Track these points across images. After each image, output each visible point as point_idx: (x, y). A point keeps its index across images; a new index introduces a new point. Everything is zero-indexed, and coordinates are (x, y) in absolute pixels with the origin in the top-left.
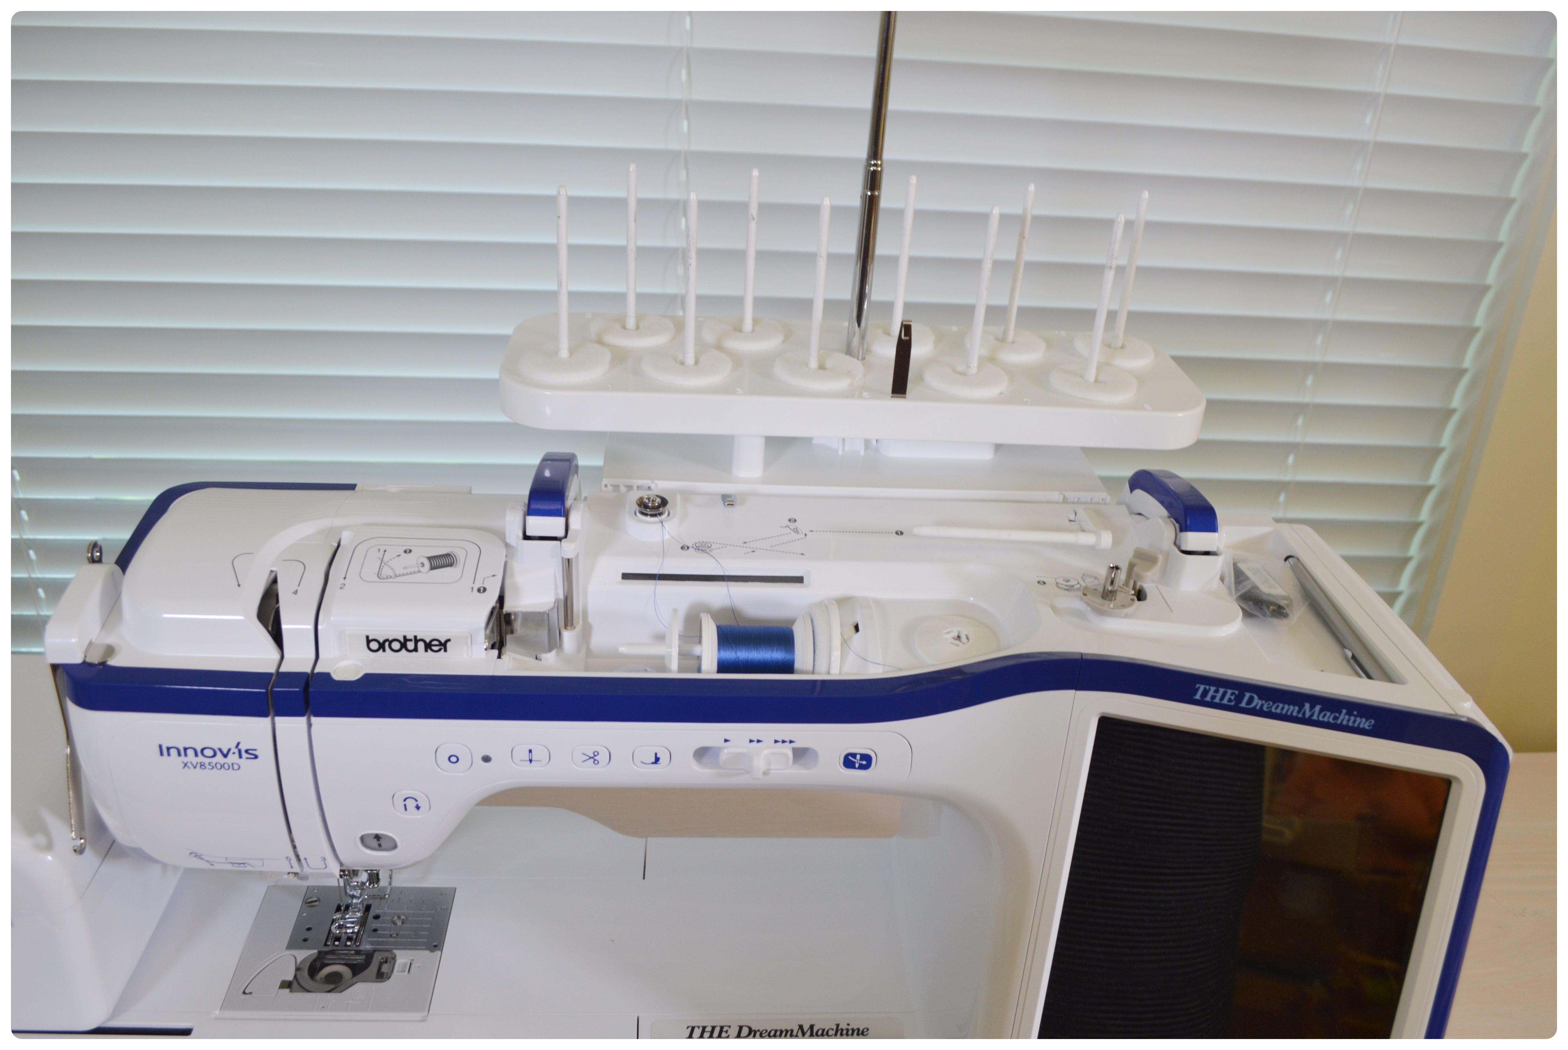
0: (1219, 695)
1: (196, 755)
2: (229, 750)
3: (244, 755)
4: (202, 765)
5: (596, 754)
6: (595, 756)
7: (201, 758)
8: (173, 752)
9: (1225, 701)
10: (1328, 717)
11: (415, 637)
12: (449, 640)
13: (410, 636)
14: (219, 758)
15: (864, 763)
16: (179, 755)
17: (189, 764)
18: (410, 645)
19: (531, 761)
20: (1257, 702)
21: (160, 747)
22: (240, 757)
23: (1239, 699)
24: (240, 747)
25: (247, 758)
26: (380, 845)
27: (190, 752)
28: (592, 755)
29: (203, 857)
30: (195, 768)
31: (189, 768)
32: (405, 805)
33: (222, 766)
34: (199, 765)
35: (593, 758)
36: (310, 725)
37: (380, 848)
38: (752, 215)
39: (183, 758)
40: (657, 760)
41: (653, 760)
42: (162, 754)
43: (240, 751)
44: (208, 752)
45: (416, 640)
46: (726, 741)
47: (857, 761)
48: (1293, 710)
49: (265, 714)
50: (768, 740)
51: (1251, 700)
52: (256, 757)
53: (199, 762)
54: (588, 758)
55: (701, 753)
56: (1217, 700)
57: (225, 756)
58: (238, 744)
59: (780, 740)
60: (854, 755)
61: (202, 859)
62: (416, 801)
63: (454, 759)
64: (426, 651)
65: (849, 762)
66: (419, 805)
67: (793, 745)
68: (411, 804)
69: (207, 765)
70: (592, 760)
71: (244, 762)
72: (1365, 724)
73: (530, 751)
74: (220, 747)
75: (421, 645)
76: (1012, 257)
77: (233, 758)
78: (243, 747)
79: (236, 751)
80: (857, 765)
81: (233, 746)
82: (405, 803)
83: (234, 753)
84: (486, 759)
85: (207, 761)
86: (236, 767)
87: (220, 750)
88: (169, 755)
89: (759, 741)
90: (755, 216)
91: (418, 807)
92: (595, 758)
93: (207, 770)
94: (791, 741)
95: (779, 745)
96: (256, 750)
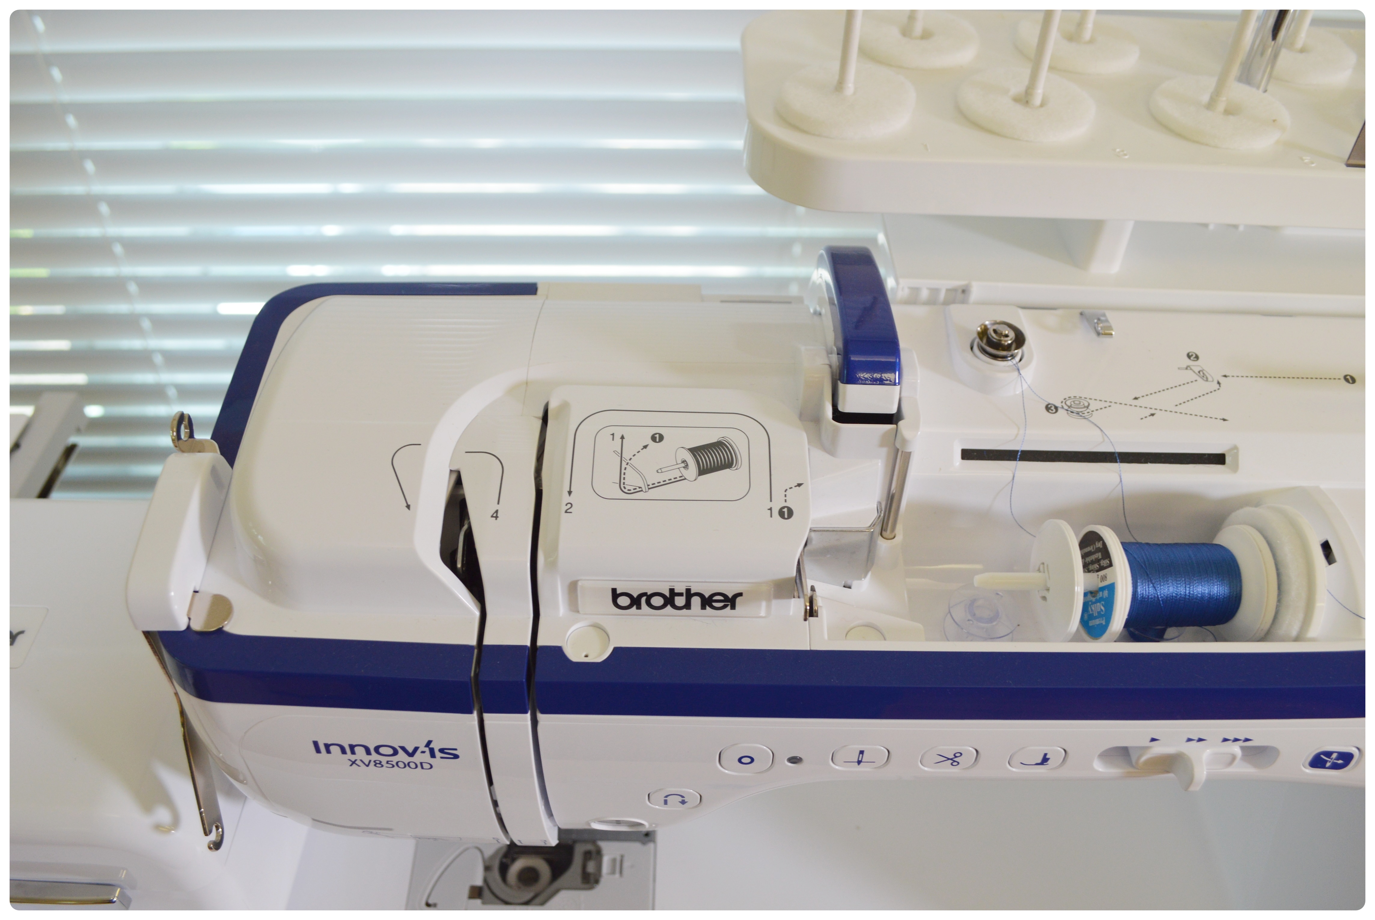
1: (368, 753)
2: (416, 749)
3: (438, 754)
4: (377, 764)
6: (956, 757)
7: (374, 756)
8: (335, 750)
11: (688, 590)
12: (740, 594)
13: (680, 588)
14: (402, 756)
15: (1340, 762)
16: (344, 752)
17: (358, 762)
18: (680, 601)
19: (860, 763)
21: (316, 744)
22: (433, 756)
25: (442, 758)
27: (360, 751)
30: (366, 765)
31: (359, 766)
32: (666, 800)
33: (406, 765)
34: (372, 763)
35: (951, 759)
36: (535, 723)
39: (349, 755)
40: (1045, 760)
41: (1040, 759)
42: (318, 751)
43: (432, 750)
44: (386, 751)
45: (689, 594)
46: (1153, 740)
47: (1332, 760)
50: (1216, 740)
52: (456, 757)
53: (373, 760)
54: (944, 759)
55: (1120, 754)
57: (411, 755)
58: (429, 742)
59: (1231, 738)
60: (1329, 754)
62: (682, 797)
63: (745, 759)
64: (703, 607)
65: (1318, 762)
66: (686, 800)
67: (1246, 743)
68: (674, 800)
69: (383, 763)
70: (950, 762)
71: (439, 762)
73: (862, 752)
74: (402, 745)
75: (696, 601)
77: (422, 757)
78: (436, 746)
79: (427, 749)
80: (1329, 764)
81: (421, 744)
82: (666, 798)
83: (423, 752)
84: (795, 760)
85: (384, 760)
86: (426, 766)
87: (403, 748)
88: (328, 751)
89: (1200, 740)
91: (683, 802)
92: (956, 759)
93: (384, 768)
94: (1246, 739)
95: (1228, 743)
96: (456, 749)
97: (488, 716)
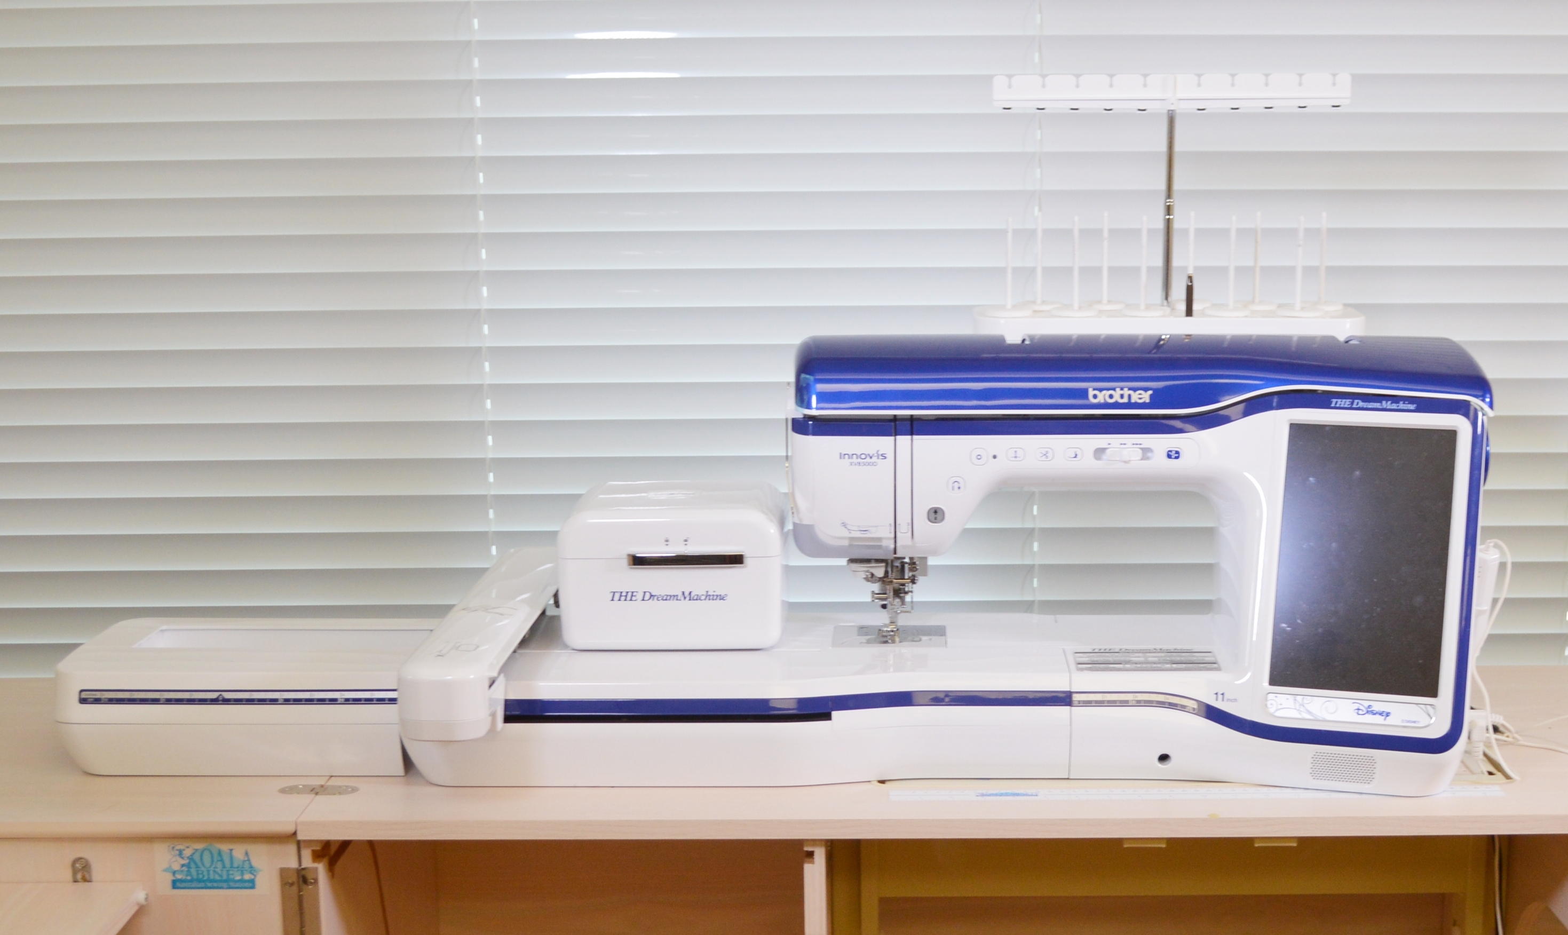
0: (1343, 403)
1: (857, 458)
2: (873, 454)
3: (880, 458)
5: (1047, 452)
7: (859, 460)
8: (847, 457)
9: (1346, 406)
10: (1394, 406)
14: (868, 460)
15: (1177, 455)
16: (849, 458)
19: (1016, 457)
20: (1361, 404)
21: (841, 454)
22: (878, 458)
23: (1352, 403)
25: (882, 459)
26: (935, 519)
27: (855, 457)
29: (848, 526)
32: (953, 486)
35: (1045, 455)
36: (912, 439)
37: (936, 521)
39: (851, 460)
40: (1076, 455)
41: (1074, 456)
42: (841, 458)
43: (878, 455)
44: (863, 457)
46: (1109, 444)
47: (1174, 455)
48: (1377, 405)
49: (889, 435)
50: (1129, 445)
51: (1358, 404)
52: (885, 458)
54: (1043, 455)
55: (1099, 453)
56: (1342, 406)
57: (871, 458)
58: (878, 451)
59: (1135, 443)
60: (1171, 451)
61: (846, 528)
62: (959, 483)
63: (979, 457)
65: (1169, 456)
67: (1141, 446)
68: (956, 485)
70: (1045, 457)
71: (880, 462)
72: (1412, 407)
73: (1016, 452)
74: (869, 453)
76: (1251, 263)
77: (874, 459)
79: (876, 455)
80: (1173, 457)
81: (875, 453)
84: (995, 457)
87: (869, 455)
88: (844, 458)
89: (1125, 444)
91: (959, 488)
92: (1047, 456)
94: (1141, 444)
95: (1134, 446)
96: (886, 454)
97: (898, 437)
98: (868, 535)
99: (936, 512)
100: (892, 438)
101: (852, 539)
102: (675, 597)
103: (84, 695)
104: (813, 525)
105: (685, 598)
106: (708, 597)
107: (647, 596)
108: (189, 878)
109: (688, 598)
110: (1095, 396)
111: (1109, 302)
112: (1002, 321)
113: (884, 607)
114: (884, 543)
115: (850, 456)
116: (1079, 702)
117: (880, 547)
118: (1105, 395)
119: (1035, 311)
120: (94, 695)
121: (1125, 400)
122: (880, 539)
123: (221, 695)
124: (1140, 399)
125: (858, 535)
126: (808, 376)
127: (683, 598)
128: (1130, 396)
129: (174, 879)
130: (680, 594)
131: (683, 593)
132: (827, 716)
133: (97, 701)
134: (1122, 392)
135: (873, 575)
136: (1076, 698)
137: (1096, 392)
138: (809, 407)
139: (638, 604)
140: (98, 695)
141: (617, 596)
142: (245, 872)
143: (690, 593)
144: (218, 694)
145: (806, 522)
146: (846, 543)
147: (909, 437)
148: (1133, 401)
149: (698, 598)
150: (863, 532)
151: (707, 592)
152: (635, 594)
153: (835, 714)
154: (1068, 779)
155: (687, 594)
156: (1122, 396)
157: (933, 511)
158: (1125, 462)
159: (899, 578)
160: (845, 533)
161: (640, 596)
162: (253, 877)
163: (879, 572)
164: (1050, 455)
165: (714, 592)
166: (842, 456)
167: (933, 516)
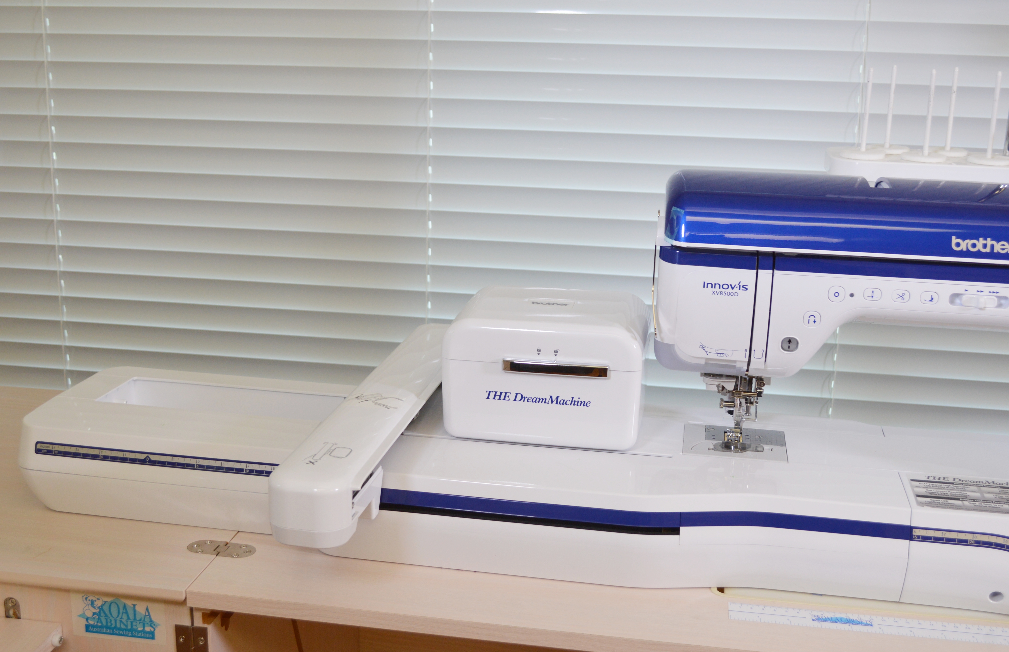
1: (720, 288)
2: (735, 285)
3: (742, 288)
4: (721, 293)
5: (904, 294)
6: (903, 295)
7: (721, 289)
8: (710, 286)
14: (730, 290)
16: (712, 287)
17: (715, 293)
19: (872, 297)
21: (704, 283)
22: (740, 289)
24: (740, 284)
25: (743, 290)
26: (789, 347)
27: (717, 286)
28: (901, 295)
29: (707, 349)
30: (717, 294)
31: (715, 294)
32: (809, 320)
33: (730, 294)
34: (720, 293)
35: (901, 297)
36: (773, 274)
37: (789, 349)
38: (954, 90)
39: (713, 289)
40: (932, 299)
41: (930, 299)
42: (704, 287)
43: (740, 286)
44: (725, 287)
46: (966, 290)
49: (753, 269)
50: (986, 292)
52: (747, 289)
53: (720, 291)
54: (900, 296)
55: (955, 297)
57: (733, 288)
59: (992, 291)
61: (704, 350)
62: (815, 317)
63: (837, 294)
66: (816, 320)
67: (998, 295)
68: (812, 319)
69: (723, 293)
70: (901, 298)
71: (741, 292)
73: (873, 292)
74: (731, 284)
77: (736, 290)
78: (741, 284)
79: (738, 286)
81: (737, 284)
82: (809, 318)
83: (737, 287)
84: (852, 295)
85: (723, 291)
86: (736, 294)
87: (731, 285)
88: (707, 287)
89: (982, 292)
90: (955, 91)
92: (903, 297)
93: (723, 295)
94: (997, 293)
95: (991, 294)
96: (747, 286)
97: (759, 271)
98: (724, 358)
99: (790, 341)
100: (755, 271)
101: (707, 359)
102: (544, 400)
103: (39, 446)
104: (673, 345)
105: (552, 402)
106: (573, 402)
107: (519, 397)
108: (99, 624)
109: (555, 402)
110: (958, 245)
111: (952, 148)
112: (857, 163)
113: (731, 412)
114: (738, 365)
115: (713, 286)
116: (918, 537)
117: (734, 367)
118: (967, 244)
119: (887, 155)
120: (47, 447)
121: (988, 250)
122: (735, 361)
123: (148, 457)
124: (1003, 249)
125: (715, 356)
126: (679, 210)
127: (550, 402)
128: (992, 246)
129: (87, 623)
130: (548, 398)
131: (551, 397)
132: (675, 531)
133: (49, 453)
134: (985, 242)
135: (723, 388)
136: (916, 532)
137: (959, 241)
138: (678, 239)
139: (510, 404)
140: (50, 447)
141: (492, 395)
142: (146, 625)
143: (557, 398)
144: (145, 456)
145: (666, 341)
146: (703, 362)
147: (771, 271)
148: (995, 251)
149: (564, 403)
150: (719, 355)
151: (573, 398)
152: (507, 395)
153: (683, 529)
154: (899, 602)
155: (554, 398)
156: (985, 246)
157: (788, 340)
158: (981, 309)
159: (747, 390)
160: (704, 355)
161: (512, 397)
162: (152, 630)
163: (730, 386)
164: (906, 297)
165: (579, 398)
166: (705, 285)
167: (786, 345)
